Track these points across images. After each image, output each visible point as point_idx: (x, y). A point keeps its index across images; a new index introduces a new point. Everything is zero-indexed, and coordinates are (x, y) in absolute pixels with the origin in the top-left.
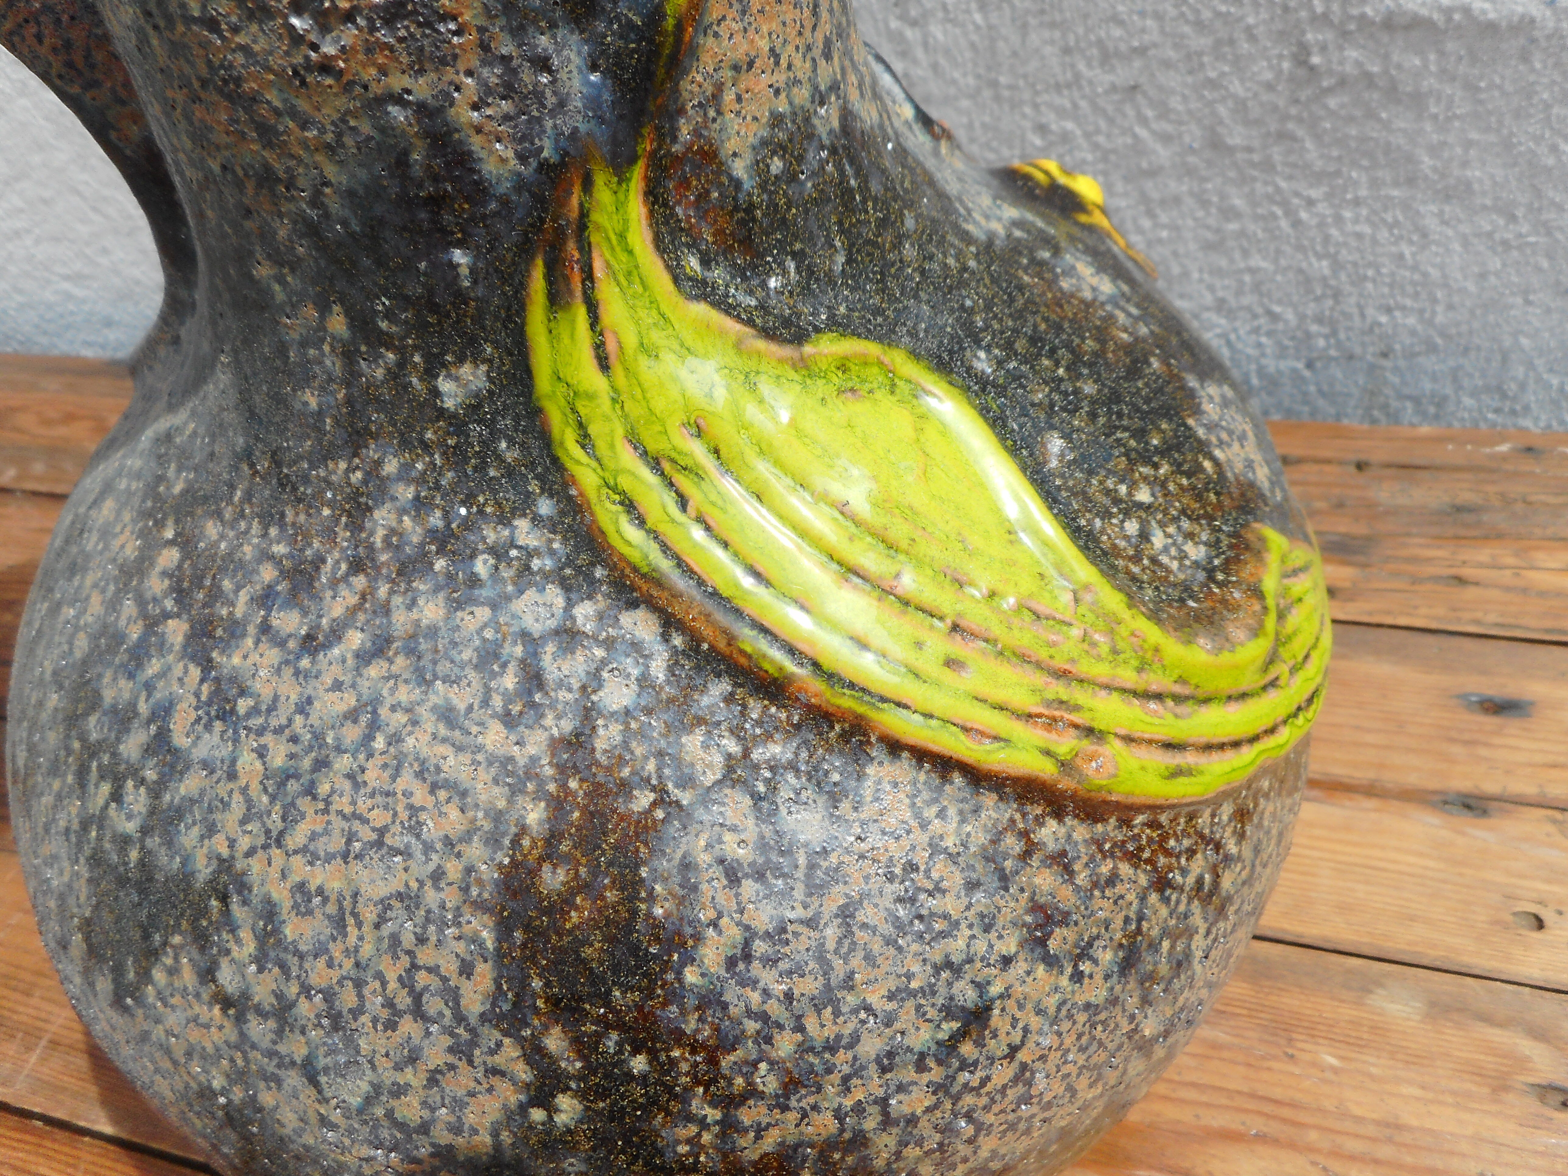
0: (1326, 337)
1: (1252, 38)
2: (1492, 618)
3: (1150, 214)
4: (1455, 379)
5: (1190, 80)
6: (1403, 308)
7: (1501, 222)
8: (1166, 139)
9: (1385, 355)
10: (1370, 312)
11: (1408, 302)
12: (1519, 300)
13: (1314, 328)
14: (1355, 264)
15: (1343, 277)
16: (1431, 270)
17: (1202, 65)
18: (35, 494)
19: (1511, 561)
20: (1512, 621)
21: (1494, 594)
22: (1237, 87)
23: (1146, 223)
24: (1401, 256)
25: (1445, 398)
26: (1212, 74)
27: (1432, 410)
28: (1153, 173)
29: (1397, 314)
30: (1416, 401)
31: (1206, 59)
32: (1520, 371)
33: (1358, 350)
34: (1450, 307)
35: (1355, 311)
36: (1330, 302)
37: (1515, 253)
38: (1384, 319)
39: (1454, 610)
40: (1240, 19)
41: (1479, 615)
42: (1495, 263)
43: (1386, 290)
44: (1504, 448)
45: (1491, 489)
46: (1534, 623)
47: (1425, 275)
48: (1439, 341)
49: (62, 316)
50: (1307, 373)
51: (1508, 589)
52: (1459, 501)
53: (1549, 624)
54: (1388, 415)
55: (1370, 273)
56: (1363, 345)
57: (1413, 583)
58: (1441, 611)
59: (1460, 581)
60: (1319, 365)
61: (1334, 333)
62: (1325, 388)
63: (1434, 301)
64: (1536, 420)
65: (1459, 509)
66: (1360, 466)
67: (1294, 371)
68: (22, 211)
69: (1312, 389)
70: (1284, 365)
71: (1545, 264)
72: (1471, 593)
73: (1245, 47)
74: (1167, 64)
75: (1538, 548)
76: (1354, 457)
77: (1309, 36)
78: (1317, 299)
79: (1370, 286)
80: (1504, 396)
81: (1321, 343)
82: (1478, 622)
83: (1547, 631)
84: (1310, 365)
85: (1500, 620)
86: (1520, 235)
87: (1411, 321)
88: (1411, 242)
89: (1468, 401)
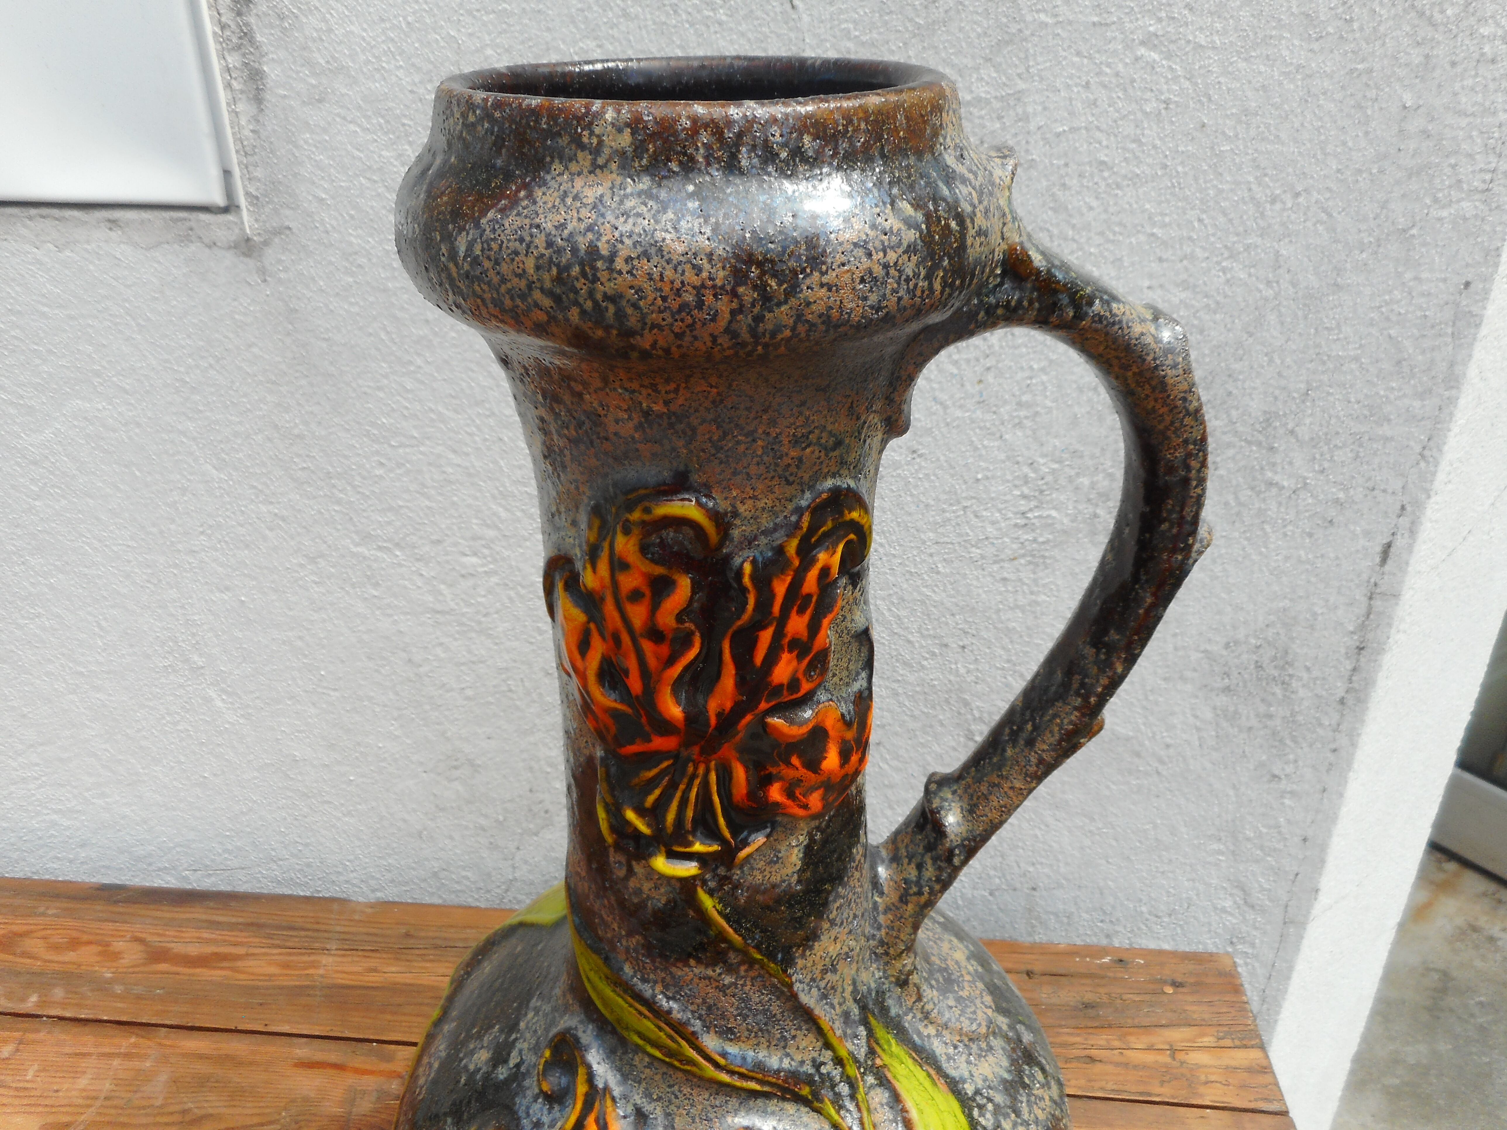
0: (999, 878)
1: (942, 725)
2: (1110, 1086)
3: (891, 807)
4: (1076, 904)
5: (910, 742)
6: (1041, 864)
7: (1087, 821)
8: (897, 770)
9: (1034, 889)
10: (1022, 865)
11: (1044, 861)
12: (1103, 862)
13: (992, 873)
14: (1011, 839)
15: (1005, 846)
16: (1054, 844)
17: (916, 736)
18: (61, 1019)
19: (1117, 1044)
20: (1121, 1087)
21: (1110, 1068)
22: (936, 748)
23: (889, 812)
24: (1036, 836)
25: (1072, 913)
26: (922, 741)
27: (1065, 920)
28: (891, 786)
29: (1039, 866)
30: (1056, 915)
31: (918, 733)
32: (1111, 900)
33: (1018, 886)
34: (1067, 864)
35: (1014, 864)
36: (1000, 859)
37: (1097, 837)
38: (1031, 869)
39: (1090, 1081)
40: (936, 716)
41: (1103, 1084)
42: (1087, 842)
43: (1030, 853)
44: (1107, 960)
45: (1102, 990)
46: (1134, 1089)
47: (1050, 846)
48: (1064, 882)
49: (40, 838)
50: (991, 898)
51: (1117, 1064)
52: (1085, 1000)
53: (1141, 1089)
54: (1041, 923)
55: (1020, 844)
56: (1021, 883)
57: (1066, 1062)
58: (1082, 1082)
59: (1092, 1060)
60: (997, 893)
61: (1004, 876)
62: (1002, 907)
63: (1058, 860)
64: (1125, 927)
65: (1087, 1006)
66: (1029, 974)
67: (983, 896)
68: (37, 765)
69: (995, 907)
70: (976, 893)
71: (1114, 843)
72: (1098, 1068)
73: (939, 729)
74: (896, 734)
75: (1131, 1034)
76: (1024, 967)
77: (973, 727)
78: (991, 857)
79: (1021, 851)
80: (1105, 913)
81: (997, 881)
82: (1102, 1089)
83: (1141, 1094)
84: (991, 894)
85: (1115, 1087)
86: (1099, 829)
87: (1046, 870)
88: (1040, 828)
89: (1085, 916)
